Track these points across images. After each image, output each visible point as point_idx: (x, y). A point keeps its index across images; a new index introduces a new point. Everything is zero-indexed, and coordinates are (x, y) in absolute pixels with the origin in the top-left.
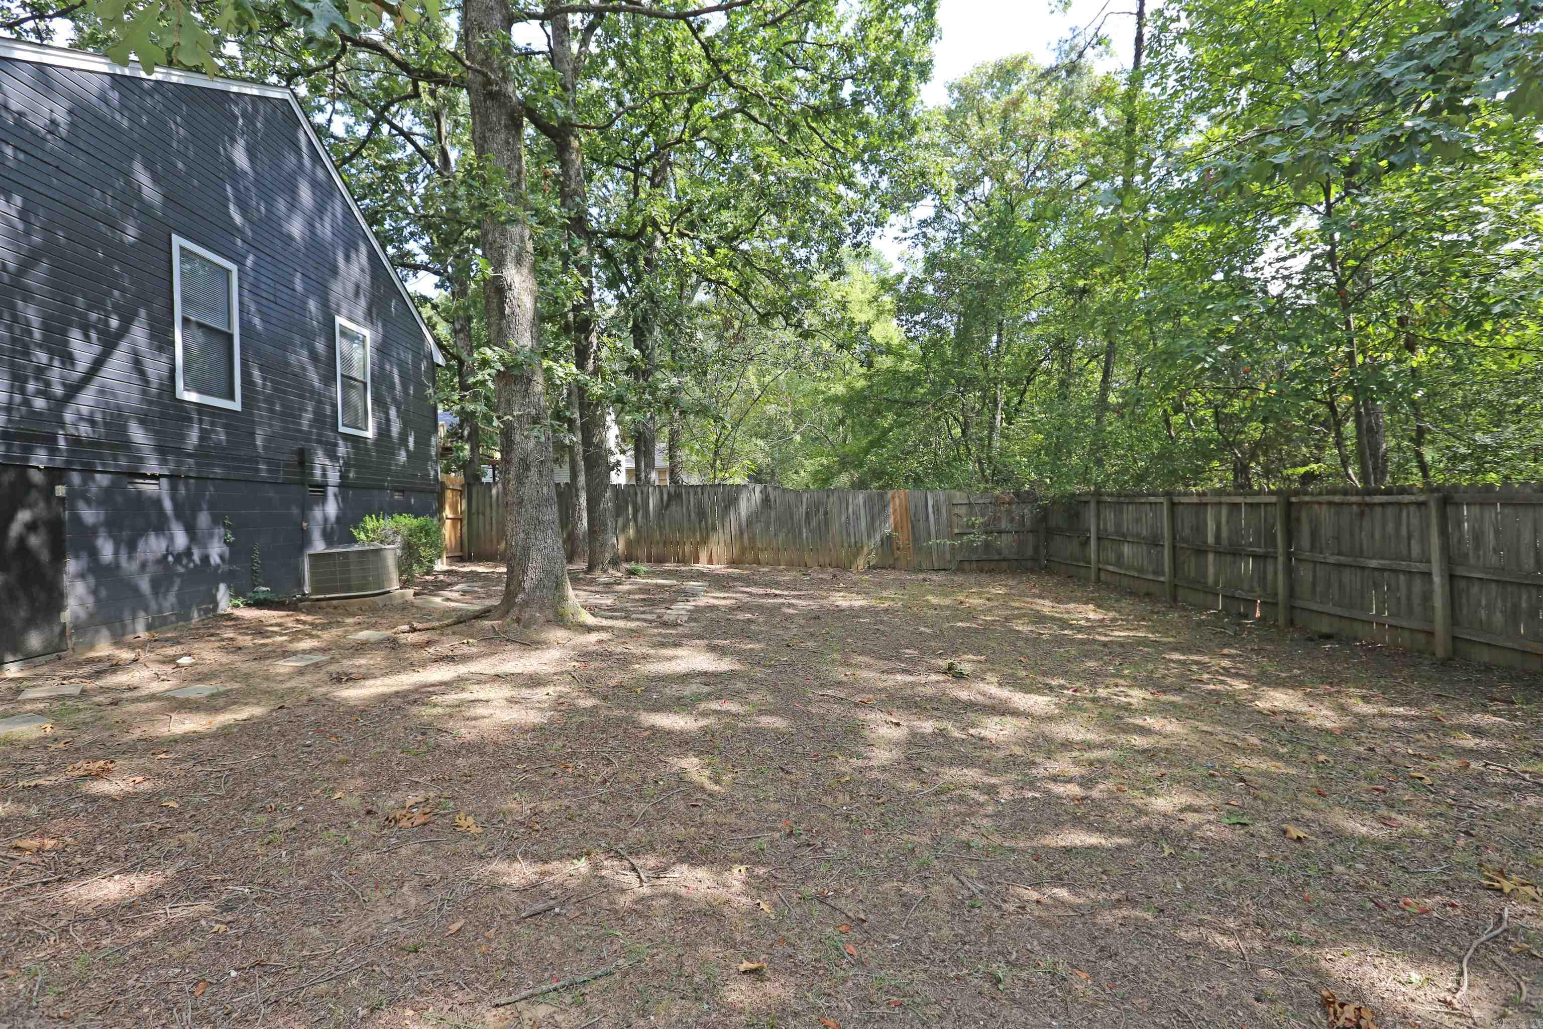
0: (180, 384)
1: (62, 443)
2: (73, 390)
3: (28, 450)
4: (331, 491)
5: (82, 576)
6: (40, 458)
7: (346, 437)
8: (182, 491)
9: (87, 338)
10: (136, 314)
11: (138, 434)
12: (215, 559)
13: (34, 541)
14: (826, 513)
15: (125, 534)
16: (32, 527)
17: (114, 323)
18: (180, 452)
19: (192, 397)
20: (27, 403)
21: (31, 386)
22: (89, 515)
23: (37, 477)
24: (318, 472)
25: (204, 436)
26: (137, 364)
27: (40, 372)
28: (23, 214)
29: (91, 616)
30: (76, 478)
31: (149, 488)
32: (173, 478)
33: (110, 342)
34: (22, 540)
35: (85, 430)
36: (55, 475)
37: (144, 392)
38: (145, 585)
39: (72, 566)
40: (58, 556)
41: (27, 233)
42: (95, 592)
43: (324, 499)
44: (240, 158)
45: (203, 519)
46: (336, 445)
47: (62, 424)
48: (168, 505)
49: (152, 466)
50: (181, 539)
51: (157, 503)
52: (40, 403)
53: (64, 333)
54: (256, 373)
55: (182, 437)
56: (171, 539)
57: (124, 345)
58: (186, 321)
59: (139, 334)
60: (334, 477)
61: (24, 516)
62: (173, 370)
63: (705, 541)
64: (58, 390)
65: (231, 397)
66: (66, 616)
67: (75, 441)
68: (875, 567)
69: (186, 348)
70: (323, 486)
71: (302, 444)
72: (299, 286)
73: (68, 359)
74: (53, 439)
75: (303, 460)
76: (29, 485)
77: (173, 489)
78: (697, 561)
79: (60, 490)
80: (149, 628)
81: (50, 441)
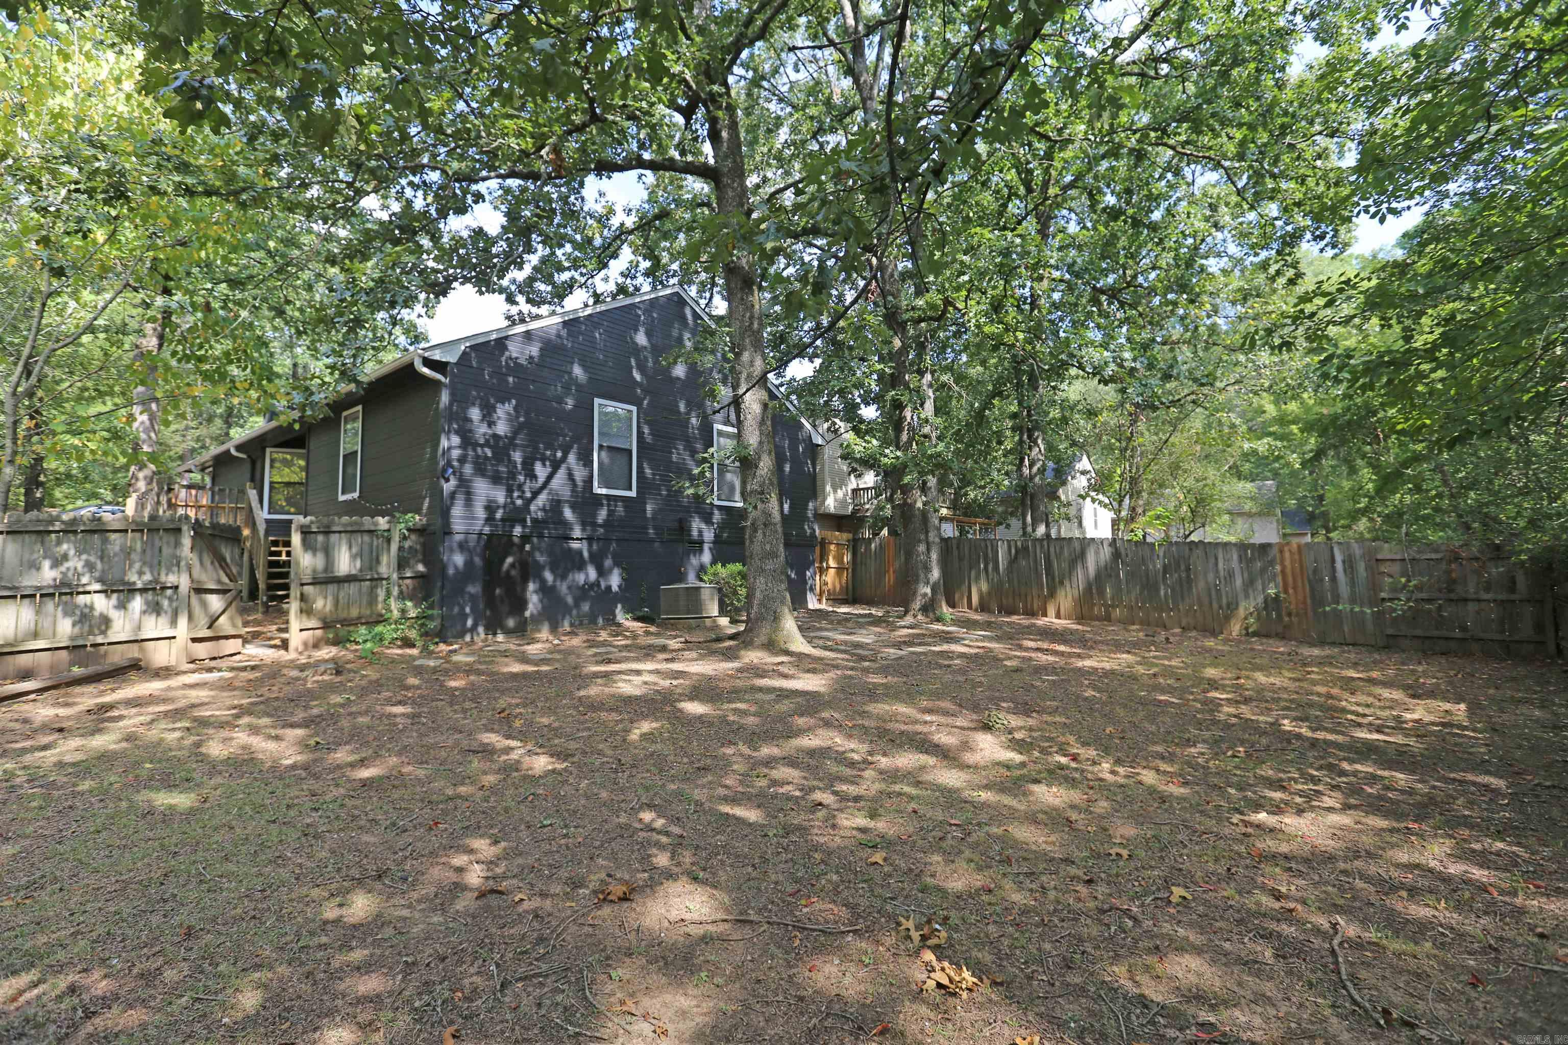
0: (596, 484)
1: (529, 523)
2: (535, 494)
3: (513, 527)
4: (706, 547)
5: (536, 592)
6: (518, 530)
7: (720, 508)
8: (595, 547)
9: (544, 465)
10: (571, 447)
11: (568, 514)
12: (615, 588)
13: (513, 573)
14: (1188, 569)
15: (560, 571)
16: (512, 565)
17: (559, 454)
18: (594, 525)
19: (604, 491)
20: (513, 503)
21: (516, 494)
22: (541, 559)
23: (516, 540)
24: (695, 533)
25: (611, 513)
26: (570, 476)
27: (520, 487)
28: (516, 408)
29: (540, 614)
30: (535, 540)
31: (575, 545)
32: (590, 539)
33: (556, 466)
34: (508, 572)
35: (540, 515)
36: (525, 538)
37: (573, 491)
38: (570, 600)
39: (531, 586)
40: (525, 581)
41: (517, 417)
42: (541, 601)
43: (701, 551)
44: (641, 339)
45: (608, 562)
46: (712, 514)
47: (529, 512)
48: (586, 554)
49: (577, 532)
50: (592, 573)
51: (580, 552)
52: (519, 502)
53: (533, 465)
54: (648, 471)
55: (594, 516)
56: (587, 575)
57: (564, 466)
58: (601, 447)
59: (572, 458)
60: (709, 535)
61: (510, 560)
62: (591, 476)
63: (1052, 594)
64: (528, 495)
65: (630, 489)
66: (527, 614)
67: (535, 521)
68: (1255, 634)
69: (600, 464)
70: (701, 543)
71: (681, 515)
72: (682, 407)
73: (533, 477)
74: (525, 521)
75: (683, 528)
76: (512, 544)
77: (590, 545)
78: (1045, 615)
79: (527, 547)
80: (572, 625)
81: (523, 522)
